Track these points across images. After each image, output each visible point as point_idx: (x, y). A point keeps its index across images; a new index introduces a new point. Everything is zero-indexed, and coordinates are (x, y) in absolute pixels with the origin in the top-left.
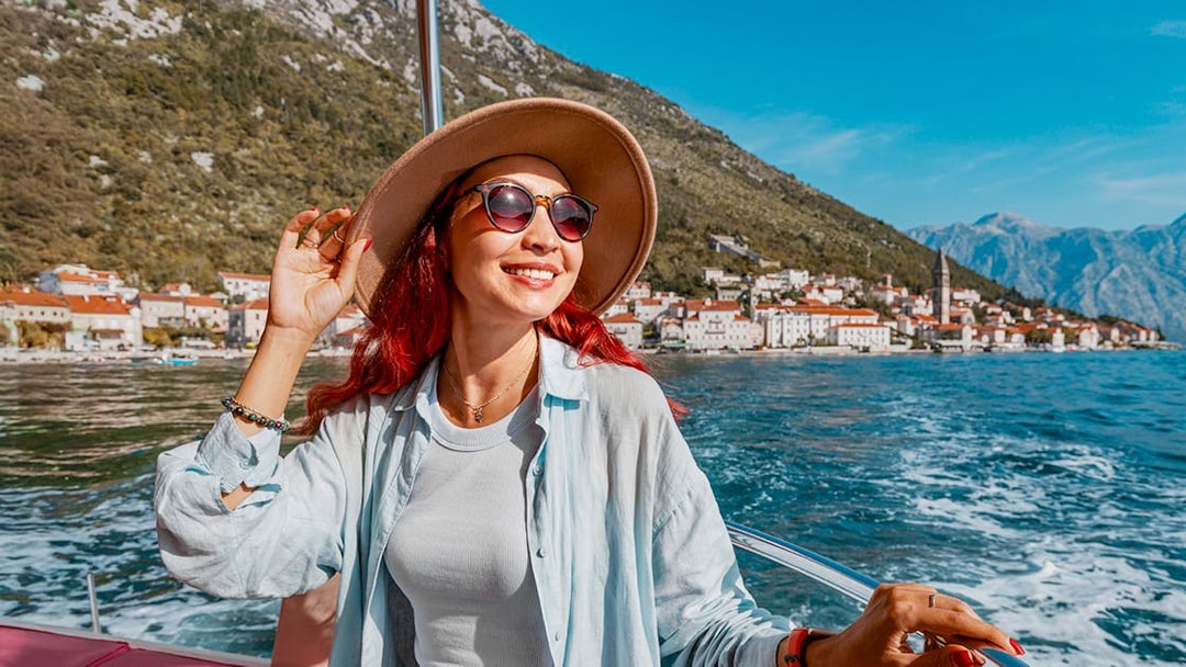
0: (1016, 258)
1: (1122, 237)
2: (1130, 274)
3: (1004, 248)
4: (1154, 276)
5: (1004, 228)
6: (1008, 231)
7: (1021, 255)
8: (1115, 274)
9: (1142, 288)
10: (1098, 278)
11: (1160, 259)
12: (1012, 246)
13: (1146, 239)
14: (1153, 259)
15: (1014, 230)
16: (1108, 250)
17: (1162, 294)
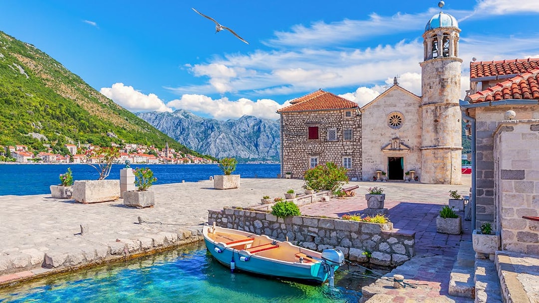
0: (188, 128)
1: (223, 123)
2: (225, 137)
3: (184, 124)
4: (232, 138)
5: (184, 116)
6: (185, 117)
7: (190, 127)
8: (221, 137)
9: (229, 143)
10: (216, 138)
11: (235, 132)
12: (187, 123)
13: (231, 124)
14: (232, 132)
15: (187, 117)
16: (218, 128)
17: (235, 145)
